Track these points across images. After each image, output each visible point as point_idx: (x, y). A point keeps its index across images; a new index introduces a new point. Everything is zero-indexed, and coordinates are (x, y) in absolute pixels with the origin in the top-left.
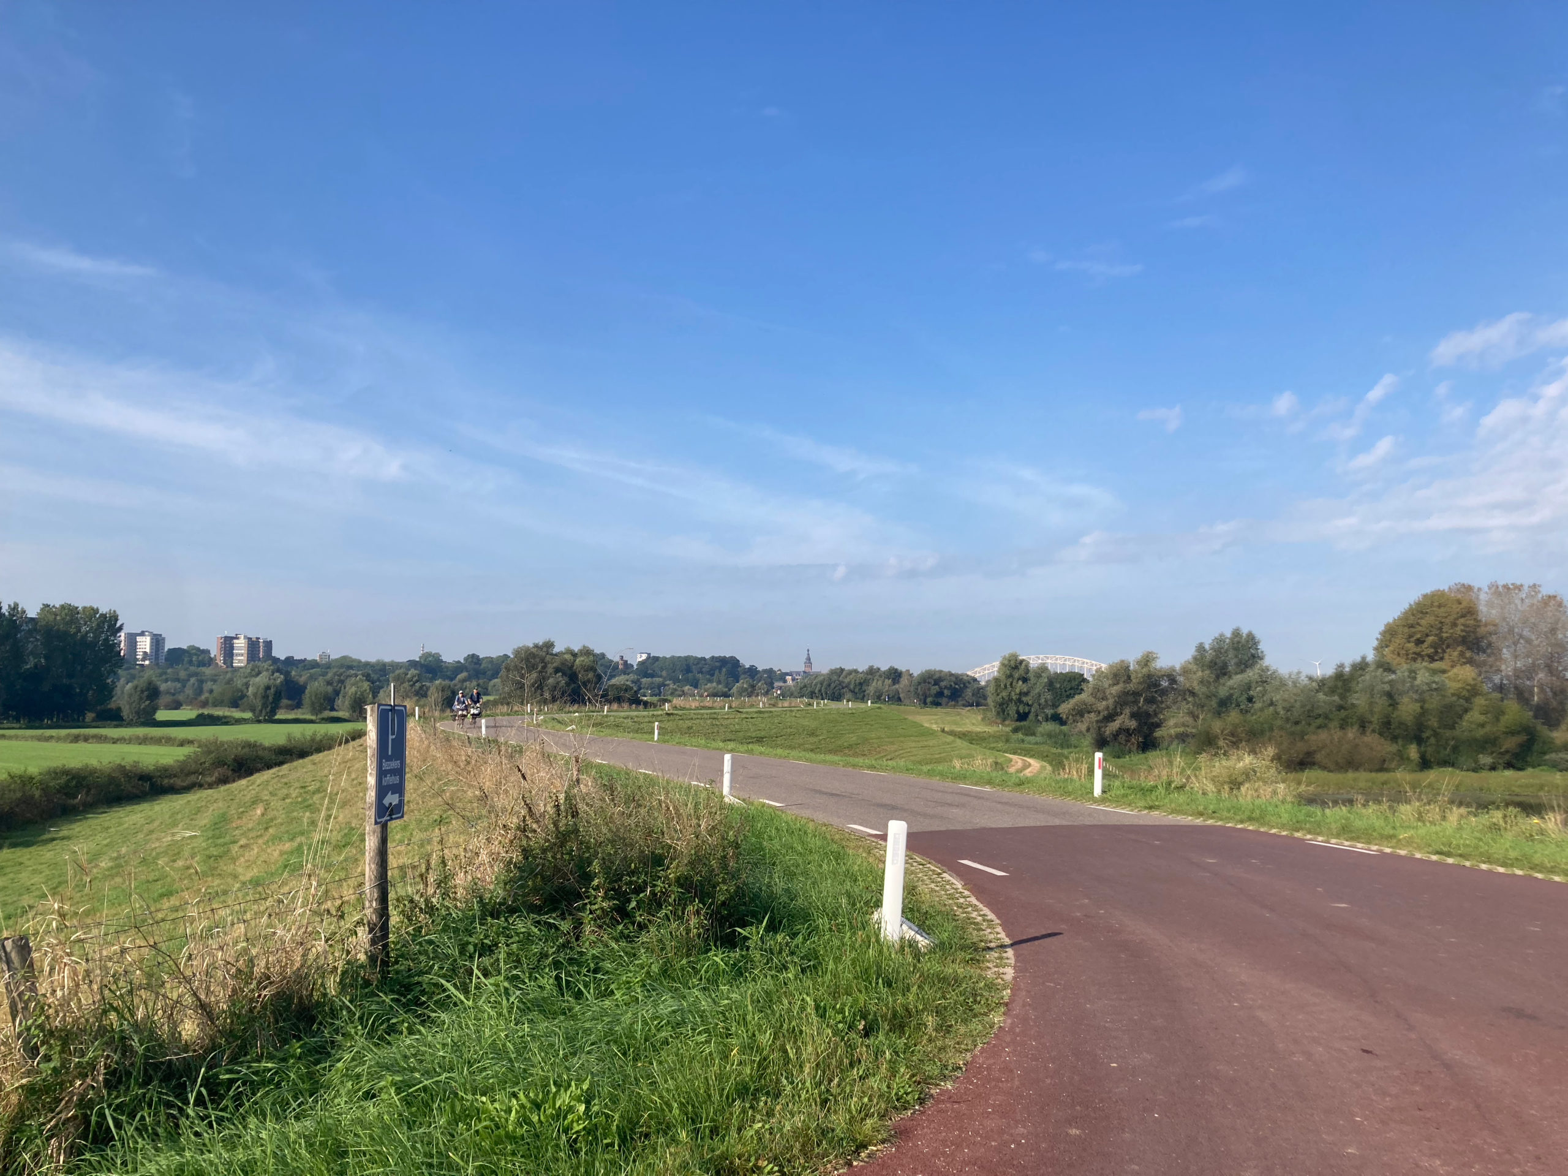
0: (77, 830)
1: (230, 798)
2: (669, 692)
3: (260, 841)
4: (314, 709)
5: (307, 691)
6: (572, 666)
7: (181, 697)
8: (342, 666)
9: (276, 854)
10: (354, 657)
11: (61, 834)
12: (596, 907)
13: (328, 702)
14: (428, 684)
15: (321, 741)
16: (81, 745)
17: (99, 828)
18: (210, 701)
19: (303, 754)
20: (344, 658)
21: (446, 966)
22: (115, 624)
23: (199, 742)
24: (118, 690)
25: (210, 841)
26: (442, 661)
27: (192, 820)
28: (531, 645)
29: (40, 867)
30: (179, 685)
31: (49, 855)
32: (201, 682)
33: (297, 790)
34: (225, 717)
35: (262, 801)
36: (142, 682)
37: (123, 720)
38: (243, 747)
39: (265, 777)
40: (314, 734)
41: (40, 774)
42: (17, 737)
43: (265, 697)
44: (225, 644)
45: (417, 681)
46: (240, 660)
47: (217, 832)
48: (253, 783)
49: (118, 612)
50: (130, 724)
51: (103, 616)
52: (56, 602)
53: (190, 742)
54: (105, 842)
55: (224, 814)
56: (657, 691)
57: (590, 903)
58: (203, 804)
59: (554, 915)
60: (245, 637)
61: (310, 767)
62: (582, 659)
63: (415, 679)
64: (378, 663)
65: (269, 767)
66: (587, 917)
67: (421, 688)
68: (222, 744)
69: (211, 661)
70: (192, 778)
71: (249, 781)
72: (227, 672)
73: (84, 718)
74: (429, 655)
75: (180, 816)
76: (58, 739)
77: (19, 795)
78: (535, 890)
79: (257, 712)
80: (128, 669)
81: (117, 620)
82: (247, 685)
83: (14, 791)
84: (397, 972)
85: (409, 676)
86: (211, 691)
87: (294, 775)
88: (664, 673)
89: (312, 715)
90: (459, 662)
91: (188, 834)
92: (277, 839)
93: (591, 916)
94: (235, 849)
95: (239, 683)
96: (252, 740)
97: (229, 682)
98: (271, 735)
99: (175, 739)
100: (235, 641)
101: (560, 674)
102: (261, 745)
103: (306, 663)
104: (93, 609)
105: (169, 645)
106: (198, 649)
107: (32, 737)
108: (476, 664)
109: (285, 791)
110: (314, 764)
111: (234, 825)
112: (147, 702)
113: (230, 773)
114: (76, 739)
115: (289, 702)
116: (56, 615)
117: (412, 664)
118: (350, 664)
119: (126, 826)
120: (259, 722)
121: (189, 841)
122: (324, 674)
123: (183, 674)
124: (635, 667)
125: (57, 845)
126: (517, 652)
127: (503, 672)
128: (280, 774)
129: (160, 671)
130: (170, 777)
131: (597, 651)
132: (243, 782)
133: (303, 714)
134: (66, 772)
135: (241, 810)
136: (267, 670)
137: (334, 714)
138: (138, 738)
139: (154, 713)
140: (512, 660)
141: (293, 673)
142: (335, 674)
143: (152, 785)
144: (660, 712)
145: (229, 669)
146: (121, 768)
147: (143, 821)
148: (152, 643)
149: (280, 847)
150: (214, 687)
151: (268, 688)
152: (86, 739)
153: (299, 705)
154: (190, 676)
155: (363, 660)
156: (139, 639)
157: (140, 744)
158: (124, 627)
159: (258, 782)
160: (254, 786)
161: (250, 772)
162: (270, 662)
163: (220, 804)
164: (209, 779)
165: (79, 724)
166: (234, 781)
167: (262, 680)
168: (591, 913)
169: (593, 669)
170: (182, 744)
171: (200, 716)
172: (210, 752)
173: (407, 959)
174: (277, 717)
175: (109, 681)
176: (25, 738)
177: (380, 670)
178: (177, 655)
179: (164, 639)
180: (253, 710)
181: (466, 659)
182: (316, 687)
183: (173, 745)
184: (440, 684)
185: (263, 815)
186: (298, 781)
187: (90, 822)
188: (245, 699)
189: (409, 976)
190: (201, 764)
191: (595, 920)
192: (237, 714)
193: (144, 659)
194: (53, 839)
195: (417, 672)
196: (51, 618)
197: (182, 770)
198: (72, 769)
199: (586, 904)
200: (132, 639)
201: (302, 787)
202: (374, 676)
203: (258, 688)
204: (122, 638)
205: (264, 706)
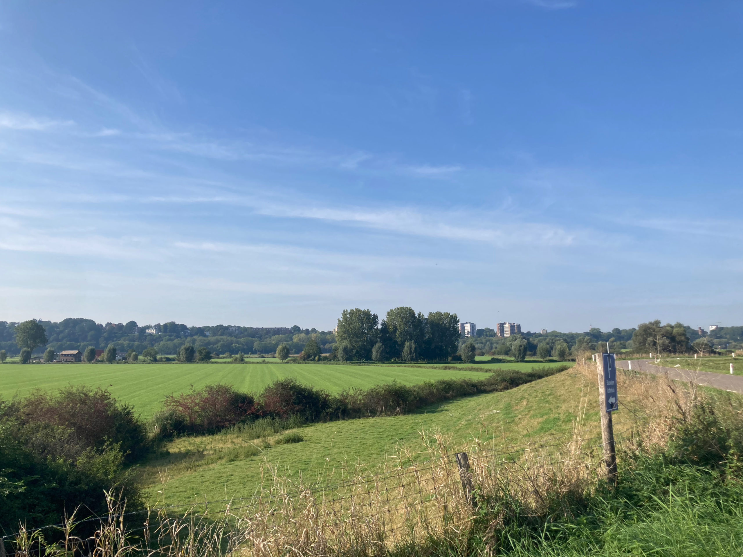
0: (451, 407)
1: (511, 396)
2: (732, 347)
3: (528, 417)
4: (542, 356)
5: (538, 348)
6: (672, 333)
7: (484, 351)
8: (553, 336)
9: (536, 423)
10: (558, 331)
11: (445, 408)
12: (733, 465)
13: (548, 352)
14: (595, 343)
15: (547, 371)
16: (448, 371)
17: (459, 407)
18: (496, 352)
19: (540, 377)
20: (554, 332)
21: (650, 488)
22: (456, 319)
23: (494, 370)
24: (459, 348)
25: (505, 415)
26: (601, 332)
27: (496, 405)
28: (648, 323)
29: (439, 422)
30: (483, 345)
31: (442, 417)
32: (492, 344)
33: (541, 394)
34: (503, 359)
35: (525, 398)
36: (468, 343)
37: (462, 360)
38: (513, 373)
39: (525, 387)
40: (544, 367)
41: (435, 383)
42: (424, 367)
43: (520, 350)
44: (500, 327)
45: (589, 342)
46: (507, 334)
47: (508, 411)
48: (520, 390)
49: (457, 315)
50: (465, 362)
51: (452, 316)
52: (434, 311)
53: (490, 370)
54: (462, 413)
55: (509, 404)
56: (724, 346)
57: (730, 463)
58: (499, 398)
59: (708, 467)
60: (509, 323)
61: (545, 383)
62: (677, 329)
63: (588, 341)
64: (570, 334)
65: (526, 382)
66: (728, 471)
67: (592, 345)
68: (503, 371)
69: (495, 335)
70: (493, 387)
71: (518, 389)
72: (502, 339)
73: (448, 359)
74: (594, 329)
75: (490, 403)
76: (439, 368)
77: (428, 391)
78: (694, 452)
79: (517, 357)
80: (462, 339)
81: (457, 318)
82: (511, 345)
83: (427, 389)
84: (624, 488)
85: (585, 340)
86: (496, 348)
87: (537, 387)
88: (728, 336)
89: (541, 359)
90: (609, 332)
91: (495, 412)
92: (534, 416)
93: (730, 470)
94: (517, 419)
95: (508, 344)
96: (517, 370)
97: (504, 343)
98: (525, 368)
99: (484, 369)
100: (505, 325)
101: (665, 337)
102: (521, 372)
103: (536, 334)
104: (448, 313)
105: (477, 328)
106: (489, 329)
107: (430, 367)
108: (618, 333)
109: (535, 394)
110: (547, 382)
111: (514, 409)
112: (471, 353)
113: (508, 385)
114: (446, 368)
115: (530, 353)
116: (434, 316)
117: (587, 334)
118: (556, 334)
119: (469, 406)
120: (518, 362)
121: (496, 415)
122: (545, 340)
123: (484, 341)
124: (709, 333)
125: (444, 413)
126: (640, 327)
127: (633, 337)
128: (532, 386)
129: (475, 339)
130: (484, 386)
131: (685, 325)
132: (515, 389)
133: (537, 358)
134: (444, 382)
135: (517, 402)
136: (519, 338)
137: (551, 358)
138: (469, 368)
139: (474, 358)
140: (638, 331)
141: (531, 339)
142: (550, 339)
143: (477, 389)
144: (730, 358)
145: (503, 338)
146: (465, 381)
147: (476, 405)
148: (470, 327)
149: (537, 420)
150: (497, 346)
151: (521, 346)
152: (449, 368)
153: (535, 354)
154: (487, 341)
155: (562, 333)
156: (465, 325)
157: (470, 371)
158: (460, 320)
159: (522, 389)
160: (521, 391)
161: (517, 385)
162: (520, 334)
163: (507, 399)
164: (500, 387)
165: (447, 362)
166: (511, 388)
167: (517, 342)
168: (730, 468)
169: (684, 335)
170: (487, 371)
171: (493, 359)
172: (499, 375)
173: (628, 482)
174: (525, 359)
175: (456, 344)
176: (427, 368)
177: (571, 337)
178: (481, 332)
179: (475, 325)
180: (515, 356)
181: (613, 331)
182: (542, 346)
183: (483, 372)
184: (601, 344)
185: (527, 404)
186: (540, 389)
187: (455, 404)
188: (511, 351)
189: (630, 491)
190: (496, 380)
191: (733, 472)
192: (508, 358)
193: (468, 334)
194: (442, 411)
195: (589, 338)
196: (433, 318)
197: (489, 383)
198: (446, 381)
199: (727, 463)
200: (463, 325)
201: (543, 392)
202: (568, 340)
203: (516, 346)
204: (459, 325)
205: (520, 354)
